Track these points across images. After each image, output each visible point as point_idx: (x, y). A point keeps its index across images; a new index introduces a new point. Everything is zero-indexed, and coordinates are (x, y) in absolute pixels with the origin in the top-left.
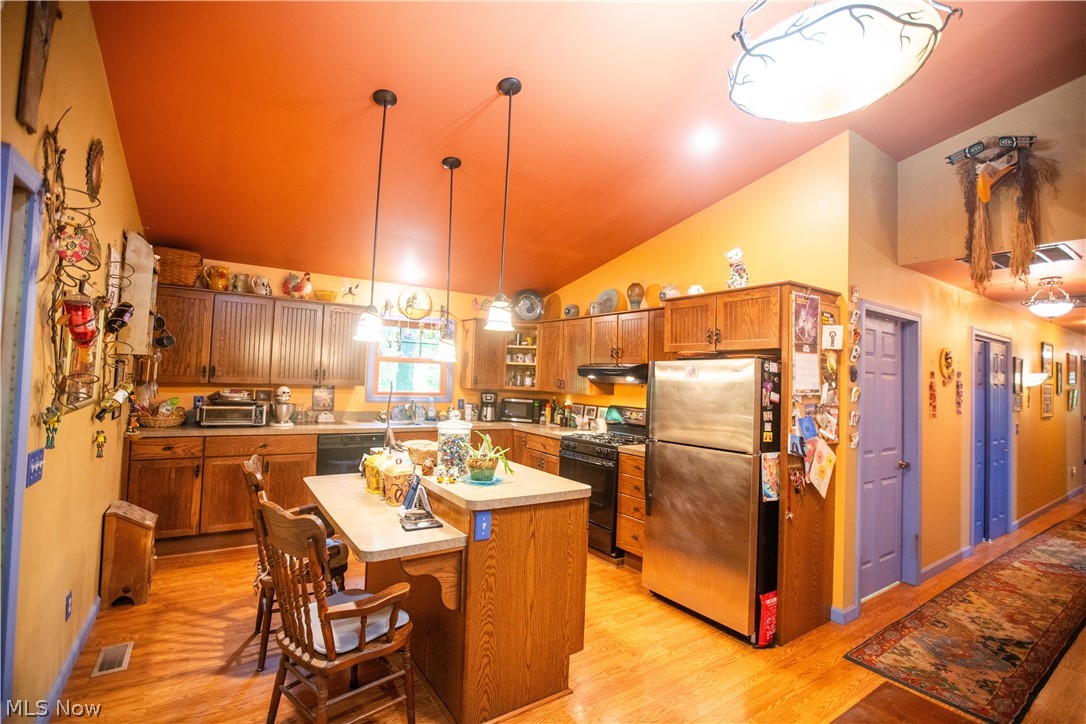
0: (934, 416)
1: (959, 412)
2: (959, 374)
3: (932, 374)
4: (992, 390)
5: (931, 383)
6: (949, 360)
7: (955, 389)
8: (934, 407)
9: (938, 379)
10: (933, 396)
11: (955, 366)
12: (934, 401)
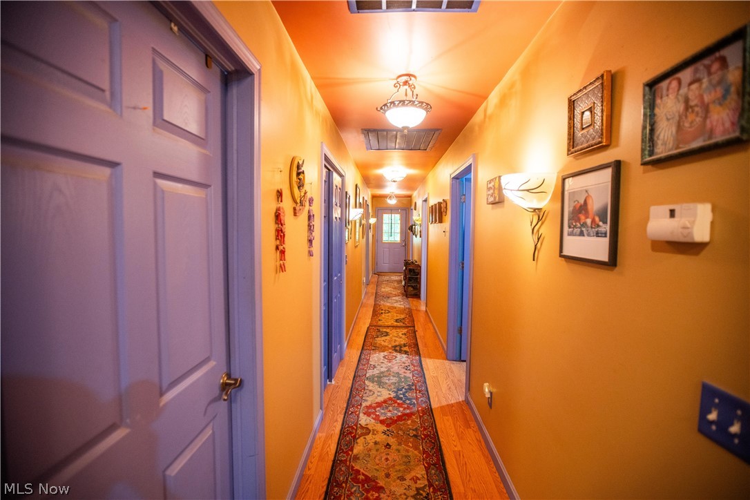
0: (282, 268)
1: (311, 254)
2: (311, 201)
3: (279, 194)
4: (334, 223)
5: (278, 209)
6: (301, 177)
7: (306, 223)
8: (283, 252)
9: (287, 204)
10: (280, 234)
11: (307, 187)
12: (283, 242)
